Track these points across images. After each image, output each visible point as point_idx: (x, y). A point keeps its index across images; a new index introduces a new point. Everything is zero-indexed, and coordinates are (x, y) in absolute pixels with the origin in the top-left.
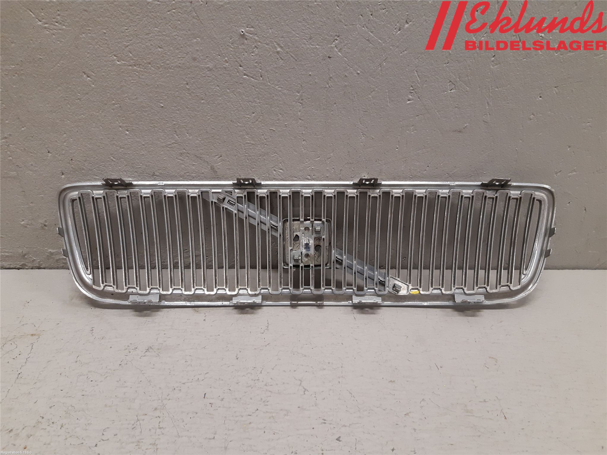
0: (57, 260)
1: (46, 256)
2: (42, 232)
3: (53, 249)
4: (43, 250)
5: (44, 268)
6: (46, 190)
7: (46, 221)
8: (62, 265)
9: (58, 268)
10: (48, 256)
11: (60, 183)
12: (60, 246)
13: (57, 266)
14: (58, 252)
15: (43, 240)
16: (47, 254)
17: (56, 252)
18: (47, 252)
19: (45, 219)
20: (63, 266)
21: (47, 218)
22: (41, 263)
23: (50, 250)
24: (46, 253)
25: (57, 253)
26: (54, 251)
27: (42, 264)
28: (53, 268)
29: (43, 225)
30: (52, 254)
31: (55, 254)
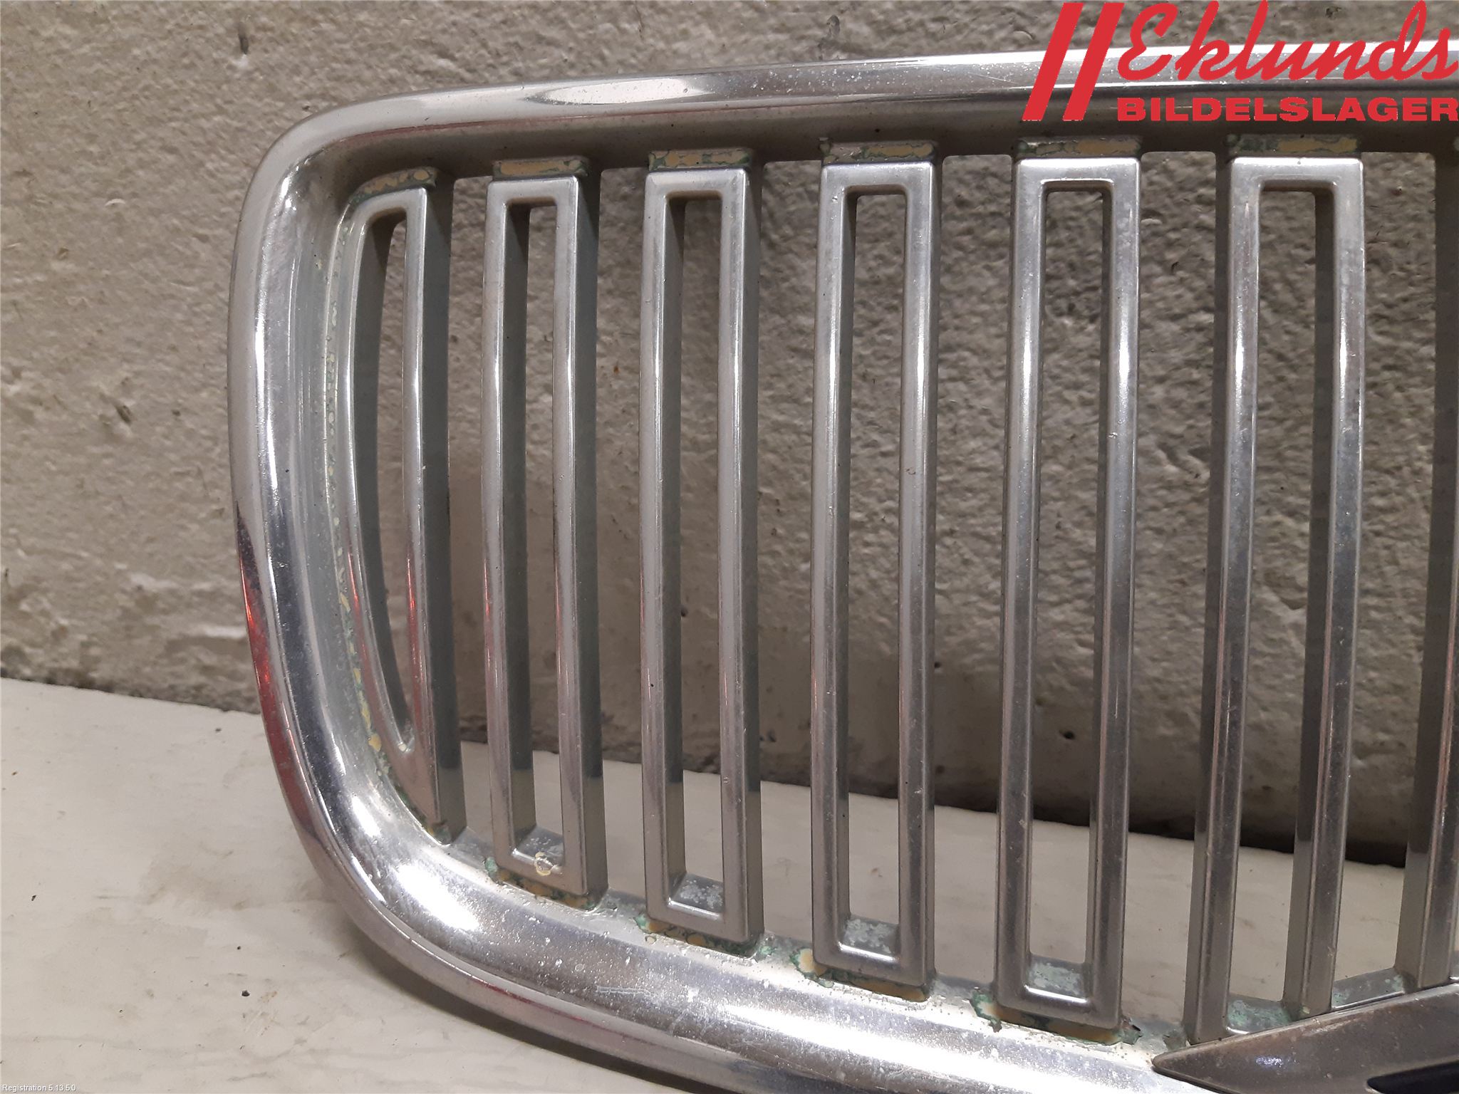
0: (174, 646)
1: (119, 612)
2: (107, 455)
3: (158, 576)
4: (106, 575)
5: (108, 688)
6: (142, 164)
7: (126, 386)
8: (196, 679)
9: (172, 695)
10: (126, 611)
11: (220, 111)
12: (190, 559)
13: (171, 681)
14: (180, 598)
15: (109, 509)
16: (123, 600)
17: (172, 592)
18: (124, 592)
19: (124, 372)
20: (199, 688)
21: (136, 368)
22: (94, 651)
23: (139, 579)
24: (118, 596)
25: (173, 600)
26: (164, 584)
27: (97, 660)
28: (149, 690)
29: (112, 412)
30: (146, 602)
31: (161, 605)
